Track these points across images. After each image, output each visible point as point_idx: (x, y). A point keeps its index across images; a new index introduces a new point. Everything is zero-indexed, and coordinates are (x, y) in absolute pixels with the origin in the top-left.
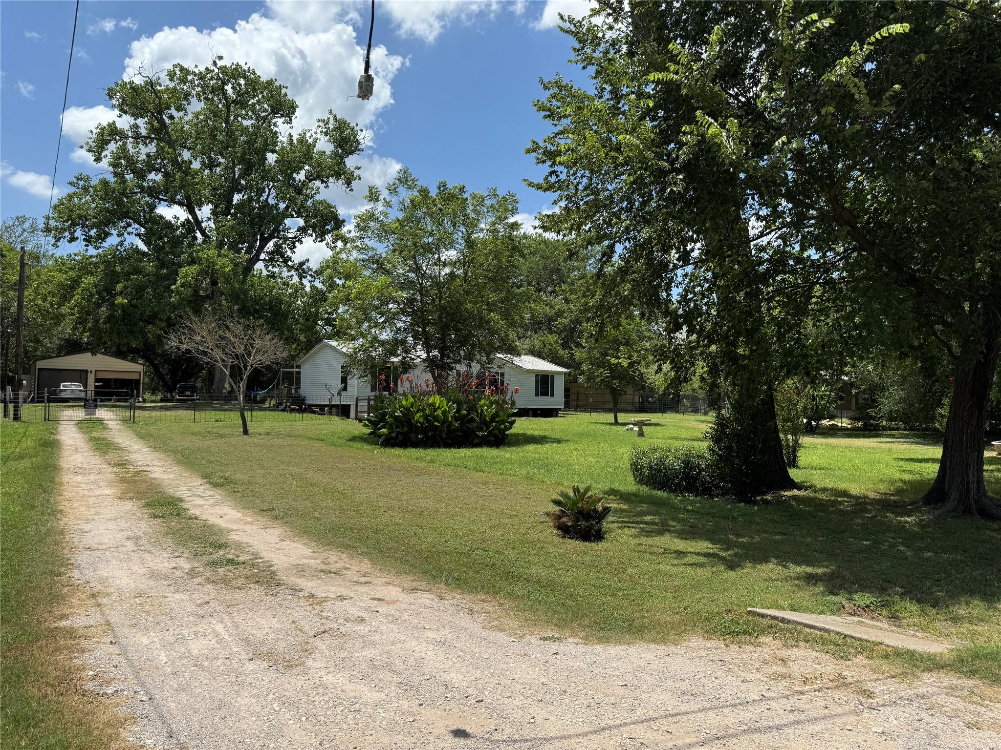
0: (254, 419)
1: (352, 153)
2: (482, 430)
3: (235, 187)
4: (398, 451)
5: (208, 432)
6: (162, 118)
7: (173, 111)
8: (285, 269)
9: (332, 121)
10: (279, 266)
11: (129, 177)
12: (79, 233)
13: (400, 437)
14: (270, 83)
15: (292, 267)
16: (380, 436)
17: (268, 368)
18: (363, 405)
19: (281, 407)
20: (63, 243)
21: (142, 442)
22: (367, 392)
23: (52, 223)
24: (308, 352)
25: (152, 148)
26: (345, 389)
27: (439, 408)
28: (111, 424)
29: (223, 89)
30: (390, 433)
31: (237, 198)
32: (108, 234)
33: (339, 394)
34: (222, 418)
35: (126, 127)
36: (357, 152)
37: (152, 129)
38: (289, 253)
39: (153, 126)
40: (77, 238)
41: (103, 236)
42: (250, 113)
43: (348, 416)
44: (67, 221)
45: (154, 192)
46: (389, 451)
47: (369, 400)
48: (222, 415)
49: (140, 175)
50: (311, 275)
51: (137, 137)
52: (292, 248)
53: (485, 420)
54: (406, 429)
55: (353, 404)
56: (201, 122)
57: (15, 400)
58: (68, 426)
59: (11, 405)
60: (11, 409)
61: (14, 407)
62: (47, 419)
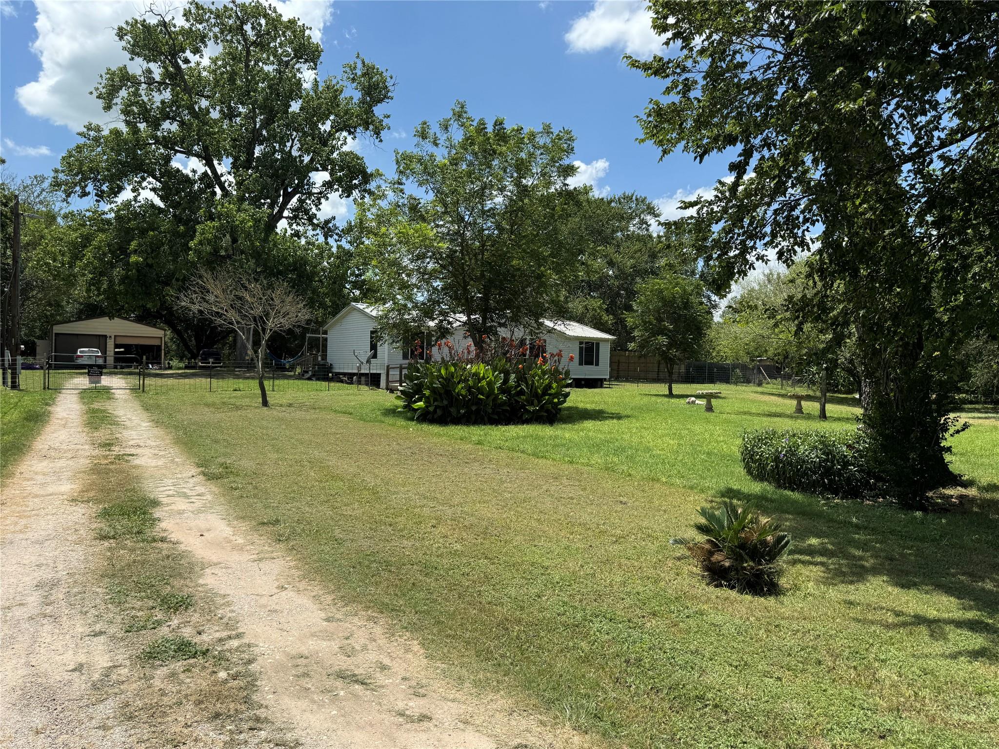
0: (275, 388)
1: (380, 101)
2: (532, 404)
3: (256, 138)
4: (436, 429)
5: (224, 403)
6: (176, 61)
7: (188, 54)
8: (310, 228)
9: (359, 65)
10: (304, 224)
11: (142, 126)
12: (90, 188)
13: (439, 412)
14: (293, 22)
15: (318, 225)
16: (415, 410)
17: (290, 331)
18: (395, 374)
19: (307, 376)
20: (74, 199)
21: (145, 415)
22: (399, 360)
23: (62, 177)
24: (334, 316)
25: (167, 95)
26: (375, 356)
27: (484, 378)
28: (118, 394)
29: (242, 29)
30: (427, 407)
31: (258, 151)
32: (121, 189)
33: (368, 361)
34: (242, 386)
35: (138, 72)
36: (386, 100)
37: (167, 74)
38: (314, 210)
39: (167, 70)
40: (89, 193)
41: (116, 191)
42: (272, 58)
43: (378, 385)
44: (77, 175)
45: (169, 143)
46: (426, 427)
47: (401, 368)
48: (241, 383)
49: (155, 124)
50: (337, 234)
51: (150, 82)
52: (318, 205)
53: (537, 393)
54: (445, 402)
55: (383, 372)
56: (219, 68)
57: (13, 366)
58: (68, 396)
59: (10, 371)
60: (9, 376)
61: (12, 373)
62: (46, 388)
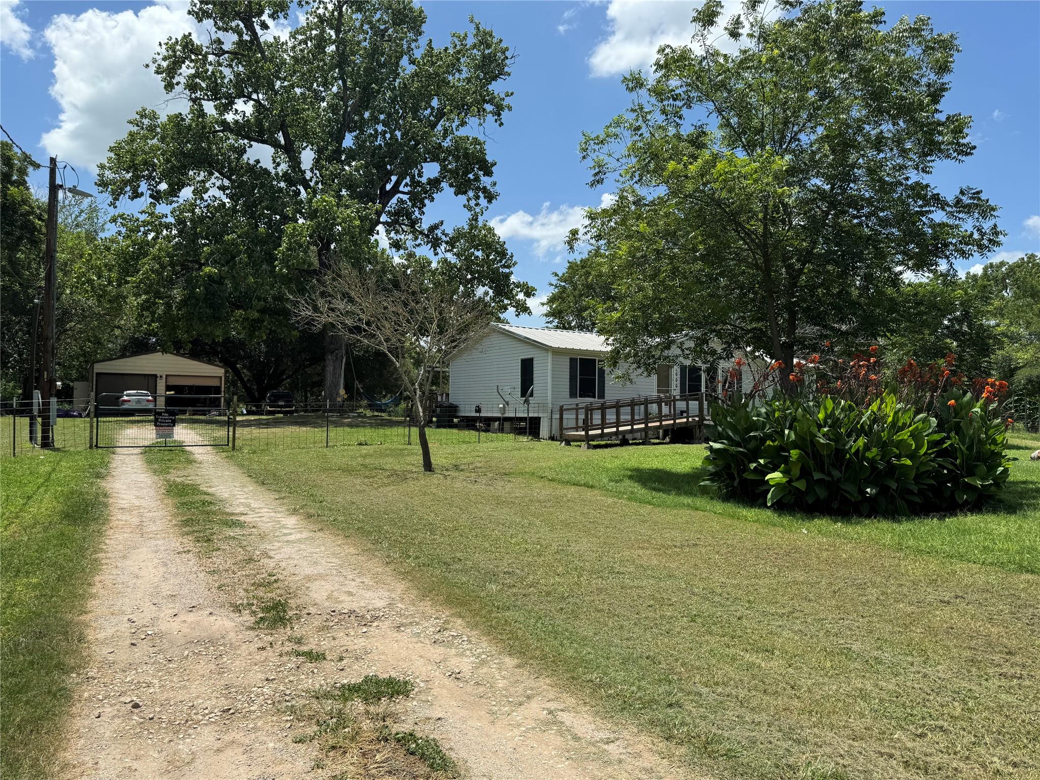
3: (346, 124)
6: (252, 27)
7: (267, 18)
10: (404, 231)
12: (143, 187)
15: (421, 232)
20: (123, 201)
23: (109, 174)
26: (531, 393)
28: (200, 453)
33: (527, 401)
34: (363, 438)
36: (502, 77)
37: (241, 43)
38: (416, 214)
40: (142, 194)
41: (177, 188)
43: (533, 434)
44: (127, 170)
47: (577, 410)
52: (421, 207)
55: (544, 416)
57: (45, 413)
58: (127, 459)
59: (40, 420)
60: (39, 428)
61: (43, 425)
62: (94, 445)
